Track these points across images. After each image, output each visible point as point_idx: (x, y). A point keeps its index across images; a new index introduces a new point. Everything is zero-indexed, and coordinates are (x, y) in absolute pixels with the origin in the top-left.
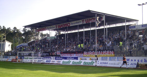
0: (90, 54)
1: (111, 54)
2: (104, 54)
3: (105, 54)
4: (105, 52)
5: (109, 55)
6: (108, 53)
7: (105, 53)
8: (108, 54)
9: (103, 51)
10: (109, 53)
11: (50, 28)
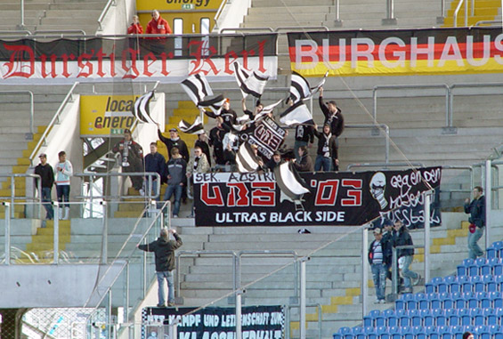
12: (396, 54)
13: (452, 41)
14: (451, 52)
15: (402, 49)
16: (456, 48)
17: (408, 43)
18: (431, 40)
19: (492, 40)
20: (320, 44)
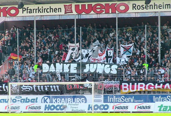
11: (37, 10)
12: (151, 88)
14: (167, 87)
17: (155, 85)
20: (129, 84)
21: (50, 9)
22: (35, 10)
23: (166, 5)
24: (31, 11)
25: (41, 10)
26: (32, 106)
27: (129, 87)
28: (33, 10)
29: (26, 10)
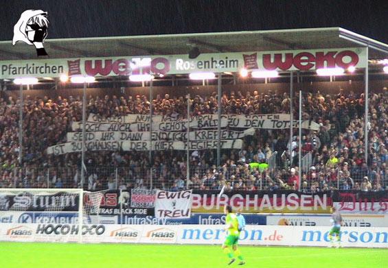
0: (219, 202)
1: (319, 205)
2: (288, 206)
3: (293, 205)
4: (293, 198)
5: (310, 208)
6: (303, 202)
7: (290, 201)
8: (306, 205)
9: (283, 196)
10: (309, 202)
11: (25, 70)
12: (238, 203)
13: (266, 197)
14: (266, 203)
15: (241, 201)
16: (268, 201)
17: (245, 197)
18: (256, 196)
19: (286, 197)
20: (202, 197)
21: (46, 67)
22: (21, 70)
23: (230, 61)
24: (15, 71)
25: (31, 70)
26: (18, 229)
27: (202, 201)
28: (19, 68)
29: (8, 69)
